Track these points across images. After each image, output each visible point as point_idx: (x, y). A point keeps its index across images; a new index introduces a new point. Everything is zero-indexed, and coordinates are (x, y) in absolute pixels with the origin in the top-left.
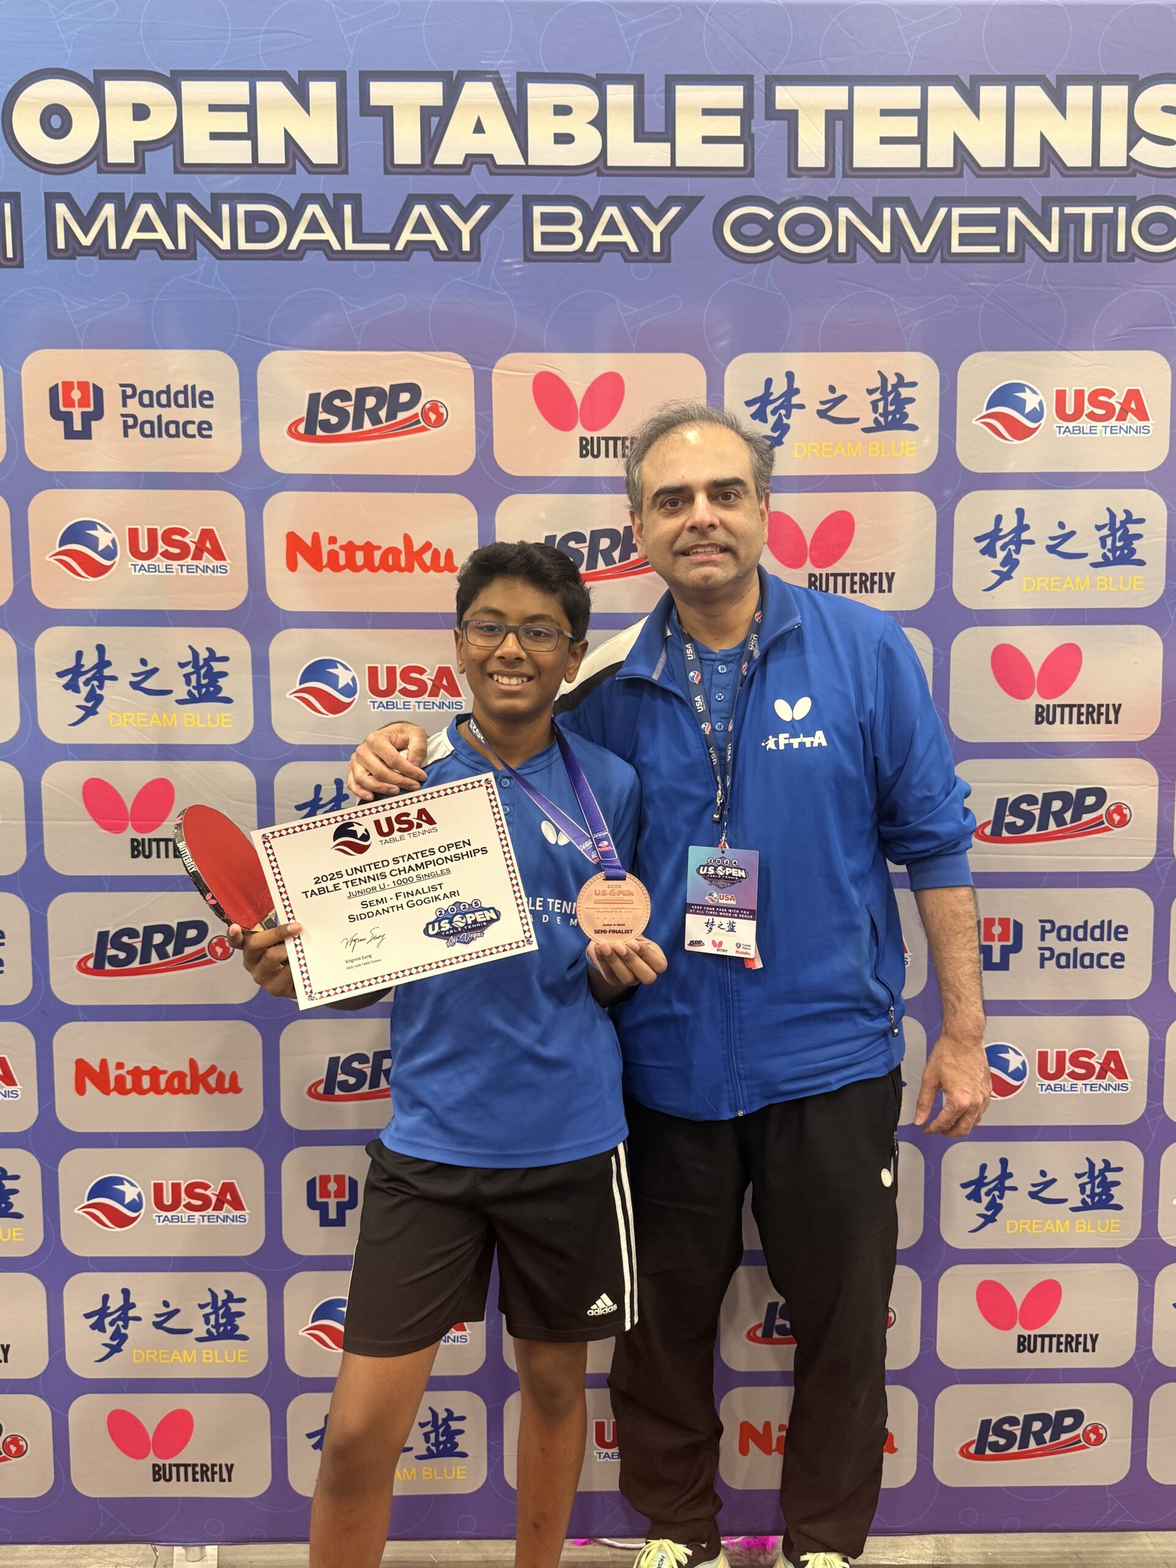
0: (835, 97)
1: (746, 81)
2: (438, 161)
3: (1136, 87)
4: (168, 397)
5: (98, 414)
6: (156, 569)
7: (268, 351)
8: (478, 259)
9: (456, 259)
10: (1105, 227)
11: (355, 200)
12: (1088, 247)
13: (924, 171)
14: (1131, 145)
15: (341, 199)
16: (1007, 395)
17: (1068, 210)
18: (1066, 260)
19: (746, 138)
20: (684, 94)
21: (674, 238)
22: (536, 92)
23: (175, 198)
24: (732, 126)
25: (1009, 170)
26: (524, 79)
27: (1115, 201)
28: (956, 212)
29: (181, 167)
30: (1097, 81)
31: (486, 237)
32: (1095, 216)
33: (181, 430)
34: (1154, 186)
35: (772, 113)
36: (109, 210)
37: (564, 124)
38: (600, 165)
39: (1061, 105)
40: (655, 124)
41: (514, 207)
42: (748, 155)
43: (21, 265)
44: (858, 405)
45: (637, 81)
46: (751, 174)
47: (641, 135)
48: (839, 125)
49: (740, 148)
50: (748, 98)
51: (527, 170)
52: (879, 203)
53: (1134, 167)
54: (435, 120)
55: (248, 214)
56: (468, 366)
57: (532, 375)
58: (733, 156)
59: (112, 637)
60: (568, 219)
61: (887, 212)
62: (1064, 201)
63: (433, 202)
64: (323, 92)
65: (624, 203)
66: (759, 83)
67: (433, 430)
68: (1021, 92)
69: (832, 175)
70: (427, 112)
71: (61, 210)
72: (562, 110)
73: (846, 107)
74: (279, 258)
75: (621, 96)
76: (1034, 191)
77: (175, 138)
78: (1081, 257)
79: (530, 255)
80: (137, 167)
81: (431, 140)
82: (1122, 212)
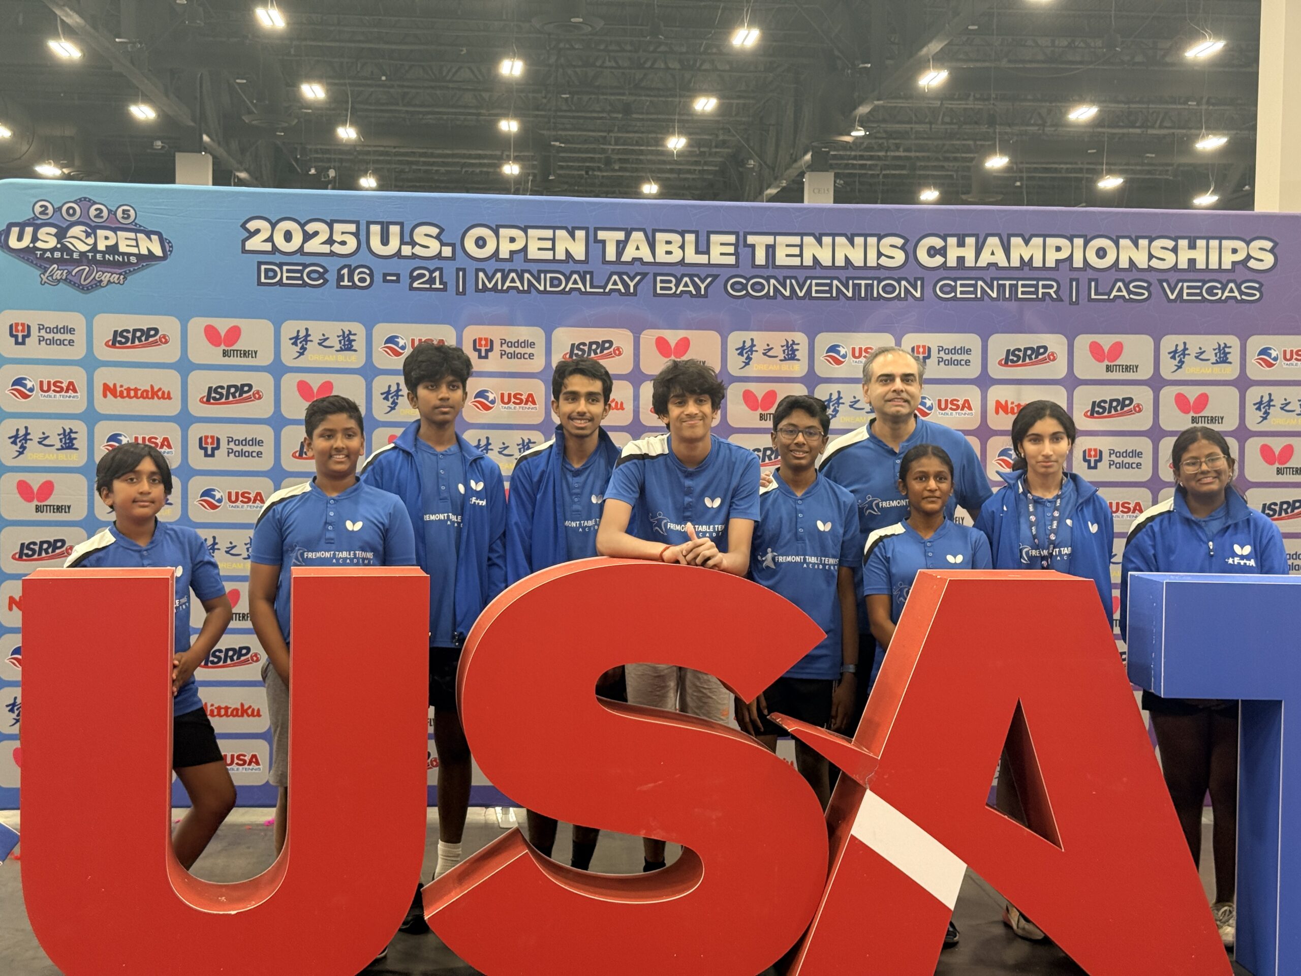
0: (769, 240)
1: (737, 234)
2: (622, 259)
3: (880, 238)
4: (518, 344)
5: (491, 349)
6: (510, 408)
7: (556, 328)
8: (636, 295)
9: (628, 295)
10: (869, 288)
11: (591, 273)
12: (863, 295)
13: (802, 267)
14: (878, 258)
15: (586, 273)
16: (833, 349)
17: (856, 282)
18: (855, 300)
19: (736, 254)
20: (713, 238)
21: (709, 289)
22: (659, 236)
23: (523, 271)
24: (731, 249)
25: (833, 267)
26: (655, 231)
27: (873, 279)
28: (814, 282)
29: (527, 260)
30: (866, 236)
31: (639, 288)
32: (865, 284)
33: (522, 356)
34: (887, 274)
35: (746, 245)
36: (499, 275)
37: (669, 248)
38: (682, 262)
39: (852, 244)
40: (703, 248)
41: (651, 276)
42: (737, 260)
43: (465, 294)
44: (778, 351)
45: (697, 233)
46: (738, 267)
47: (697, 252)
48: (771, 250)
49: (734, 257)
50: (737, 239)
51: (655, 264)
52: (785, 278)
53: (879, 267)
54: (621, 245)
55: (550, 277)
56: (631, 334)
57: (655, 338)
58: (731, 260)
59: (491, 433)
60: (670, 282)
61: (788, 281)
62: (854, 278)
63: (620, 275)
64: (580, 234)
65: (691, 277)
66: (741, 234)
67: (617, 357)
68: (838, 239)
69: (768, 268)
70: (618, 242)
71: (481, 275)
72: (669, 243)
73: (773, 243)
74: (562, 294)
75: (690, 238)
76: (843, 275)
77: (525, 249)
78: (860, 298)
79: (656, 295)
80: (510, 260)
81: (620, 253)
82: (875, 282)
